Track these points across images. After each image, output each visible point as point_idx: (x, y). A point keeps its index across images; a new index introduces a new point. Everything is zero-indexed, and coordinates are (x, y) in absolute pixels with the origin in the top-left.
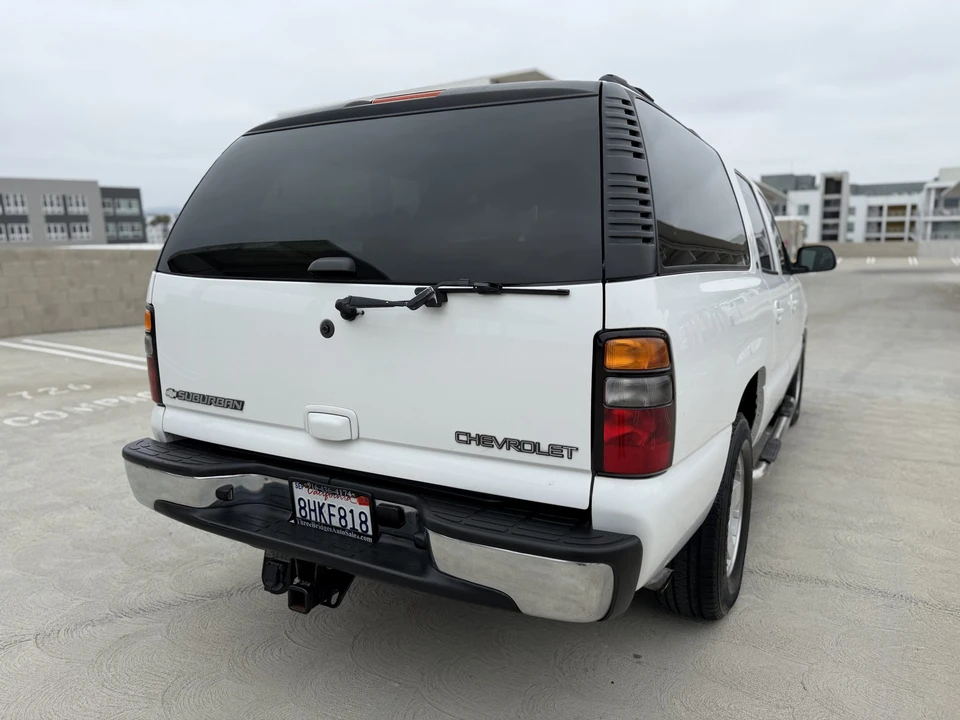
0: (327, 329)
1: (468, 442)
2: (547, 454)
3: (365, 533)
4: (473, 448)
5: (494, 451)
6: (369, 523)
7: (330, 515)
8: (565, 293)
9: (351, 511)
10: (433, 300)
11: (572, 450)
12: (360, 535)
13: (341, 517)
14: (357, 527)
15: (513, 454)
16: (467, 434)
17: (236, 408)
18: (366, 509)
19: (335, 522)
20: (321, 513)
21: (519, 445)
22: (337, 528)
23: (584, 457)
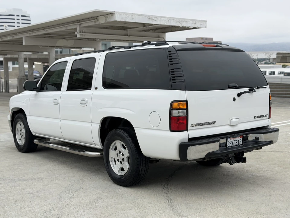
0: (234, 100)
1: (256, 118)
2: (265, 117)
3: (240, 144)
4: (257, 119)
5: (259, 119)
6: (242, 142)
7: (234, 143)
8: (266, 87)
9: (239, 140)
10: (251, 91)
11: (267, 115)
12: (239, 145)
13: (237, 143)
14: (239, 144)
15: (261, 118)
16: (256, 116)
17: (214, 124)
18: (241, 138)
19: (235, 145)
20: (232, 143)
21: (261, 116)
22: (235, 146)
23: (268, 116)
